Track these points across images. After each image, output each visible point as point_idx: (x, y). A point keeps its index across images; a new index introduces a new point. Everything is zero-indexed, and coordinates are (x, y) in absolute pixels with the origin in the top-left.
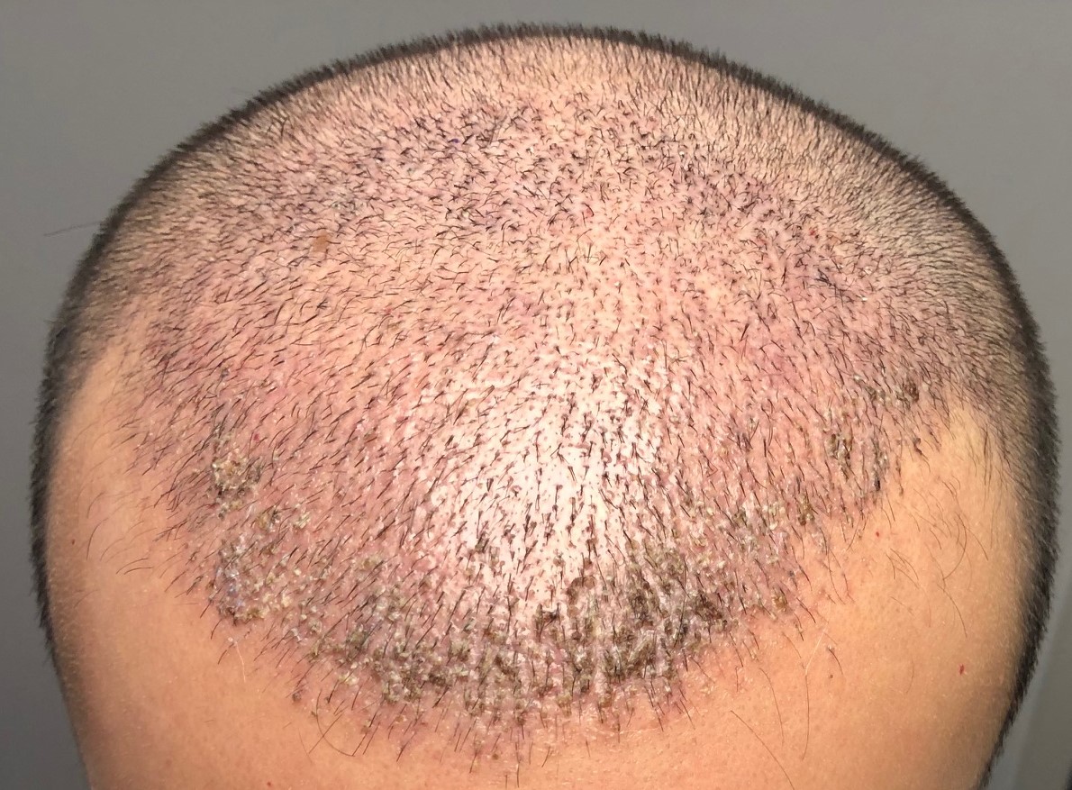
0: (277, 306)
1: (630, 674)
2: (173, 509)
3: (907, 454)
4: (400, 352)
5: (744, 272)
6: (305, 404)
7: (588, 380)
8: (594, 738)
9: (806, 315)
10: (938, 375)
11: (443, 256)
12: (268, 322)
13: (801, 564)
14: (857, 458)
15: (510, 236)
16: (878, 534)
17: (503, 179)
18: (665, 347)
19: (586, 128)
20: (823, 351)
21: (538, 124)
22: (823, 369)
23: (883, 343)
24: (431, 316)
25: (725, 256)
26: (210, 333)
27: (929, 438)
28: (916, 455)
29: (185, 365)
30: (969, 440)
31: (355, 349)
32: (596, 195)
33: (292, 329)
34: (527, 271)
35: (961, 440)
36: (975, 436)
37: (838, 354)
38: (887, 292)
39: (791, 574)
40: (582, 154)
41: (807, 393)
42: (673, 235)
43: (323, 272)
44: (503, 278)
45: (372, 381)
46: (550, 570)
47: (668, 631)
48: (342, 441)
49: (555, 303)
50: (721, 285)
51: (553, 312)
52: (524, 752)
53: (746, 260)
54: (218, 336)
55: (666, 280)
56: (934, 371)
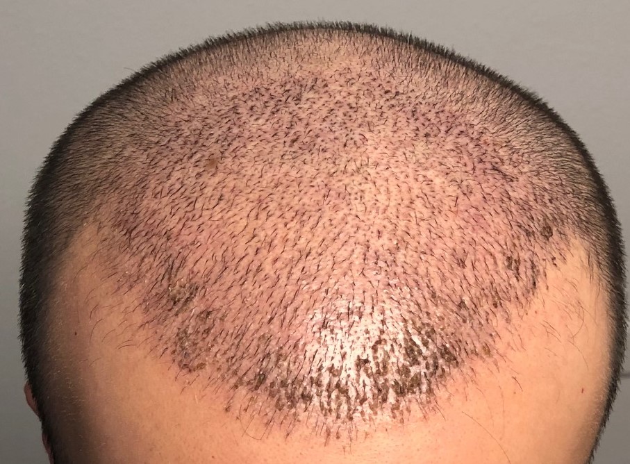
0: (194, 199)
1: (408, 392)
2: (145, 313)
3: (549, 266)
4: (269, 223)
5: (452, 168)
6: (219, 254)
7: (375, 234)
8: (390, 427)
9: (488, 190)
10: (562, 221)
11: (285, 168)
12: (189, 209)
13: (496, 329)
14: (522, 269)
15: (322, 155)
16: (536, 312)
17: (312, 122)
18: (415, 213)
19: (354, 89)
20: (499, 210)
21: (326, 89)
22: (500, 221)
23: (531, 203)
24: (284, 202)
25: (440, 160)
26: (156, 216)
27: (560, 257)
28: (554, 266)
29: (144, 233)
30: (580, 257)
31: (244, 222)
32: (366, 129)
33: (205, 213)
34: (335, 175)
35: (576, 257)
36: (583, 254)
37: (508, 212)
38: (529, 174)
39: (491, 335)
40: (354, 105)
41: (493, 234)
42: (411, 149)
43: (216, 179)
44: (322, 179)
45: (256, 239)
46: (363, 337)
47: (427, 367)
48: (243, 272)
49: (353, 192)
50: (440, 176)
51: (352, 197)
52: (353, 434)
53: (451, 161)
54: (161, 217)
55: (411, 175)
56: (560, 219)
